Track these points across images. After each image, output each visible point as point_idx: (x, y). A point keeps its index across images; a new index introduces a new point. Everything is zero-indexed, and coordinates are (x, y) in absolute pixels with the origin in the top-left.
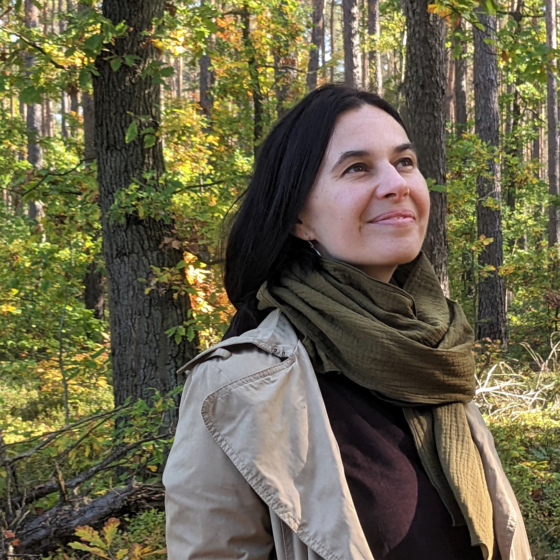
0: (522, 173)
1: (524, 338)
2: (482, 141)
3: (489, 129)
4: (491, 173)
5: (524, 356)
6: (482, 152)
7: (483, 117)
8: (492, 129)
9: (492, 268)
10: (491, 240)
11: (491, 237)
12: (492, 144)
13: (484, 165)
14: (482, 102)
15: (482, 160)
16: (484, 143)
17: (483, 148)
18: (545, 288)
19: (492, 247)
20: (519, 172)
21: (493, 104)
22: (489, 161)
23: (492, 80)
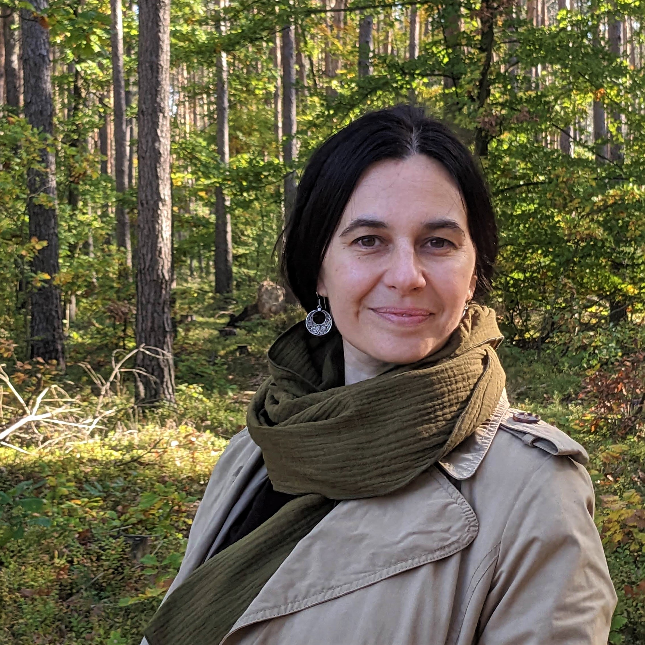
0: (80, 166)
1: (85, 358)
2: (33, 127)
3: (41, 112)
4: (43, 165)
5: (85, 379)
6: (34, 140)
7: (34, 98)
8: (45, 113)
9: (47, 277)
10: (45, 243)
11: (44, 240)
12: (44, 130)
13: (35, 155)
14: (32, 81)
15: (32, 150)
16: (35, 130)
17: (33, 135)
18: (109, 299)
19: (46, 252)
20: (77, 165)
21: (45, 83)
22: (41, 150)
23: (44, 56)
